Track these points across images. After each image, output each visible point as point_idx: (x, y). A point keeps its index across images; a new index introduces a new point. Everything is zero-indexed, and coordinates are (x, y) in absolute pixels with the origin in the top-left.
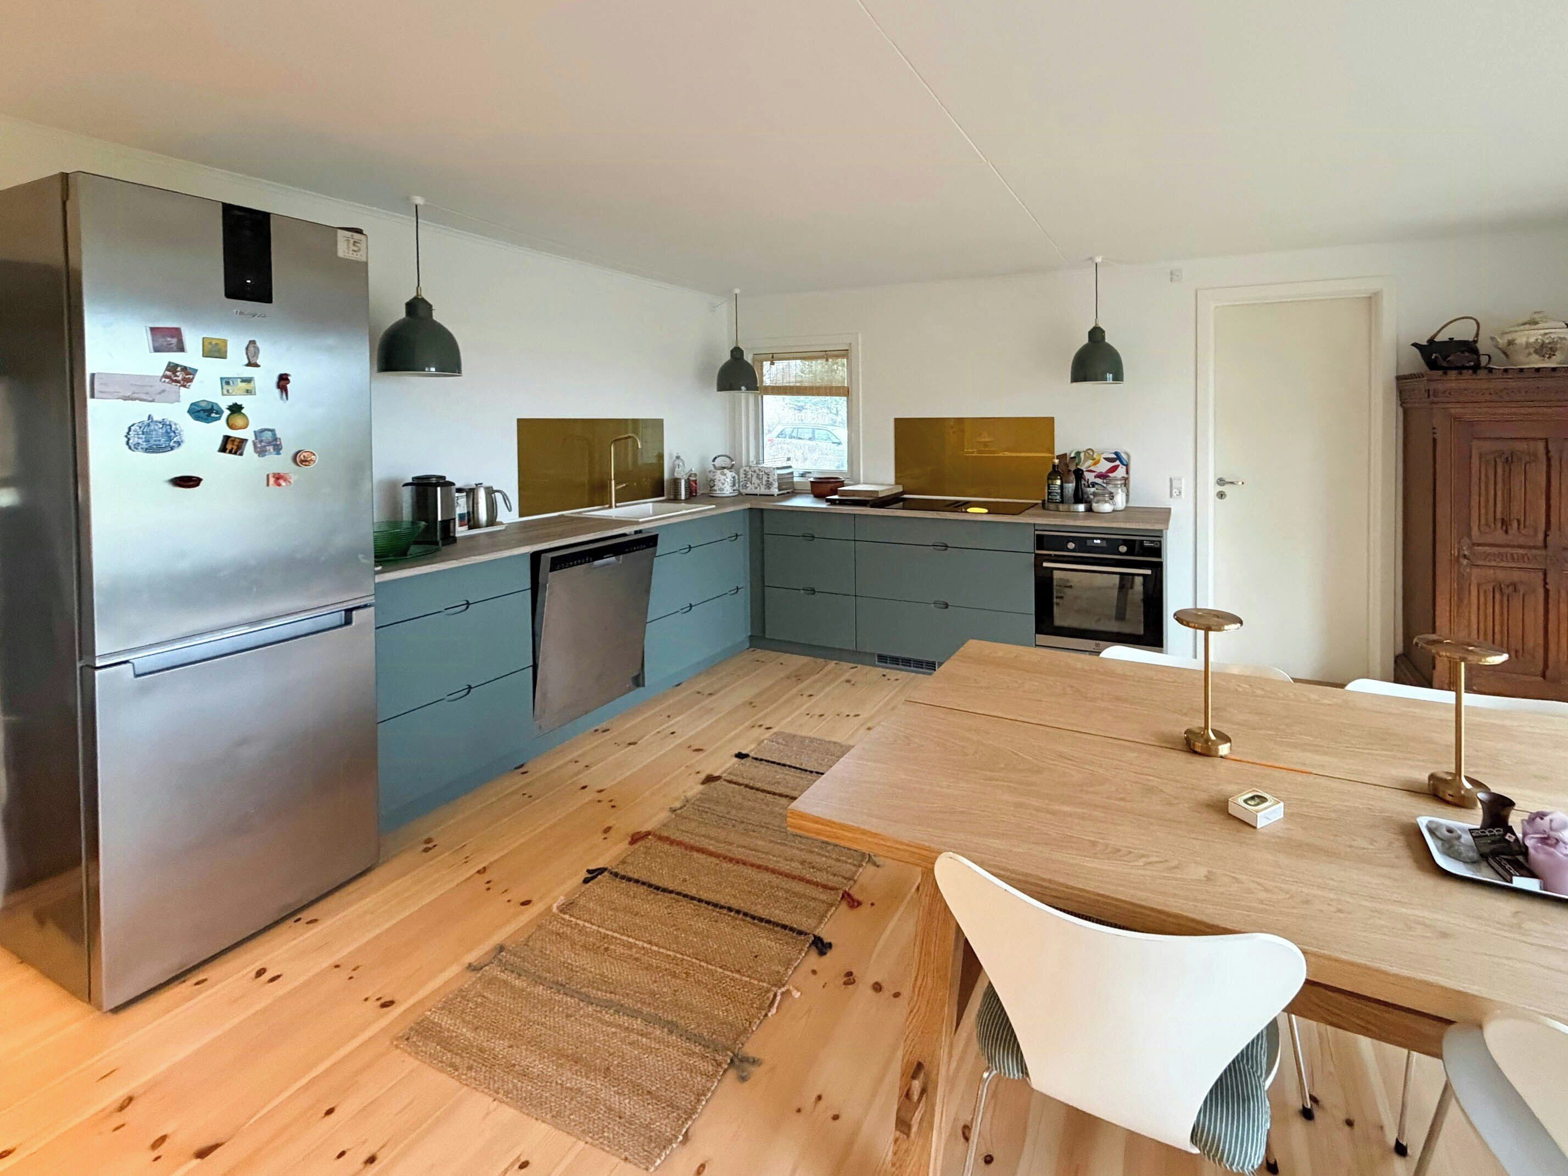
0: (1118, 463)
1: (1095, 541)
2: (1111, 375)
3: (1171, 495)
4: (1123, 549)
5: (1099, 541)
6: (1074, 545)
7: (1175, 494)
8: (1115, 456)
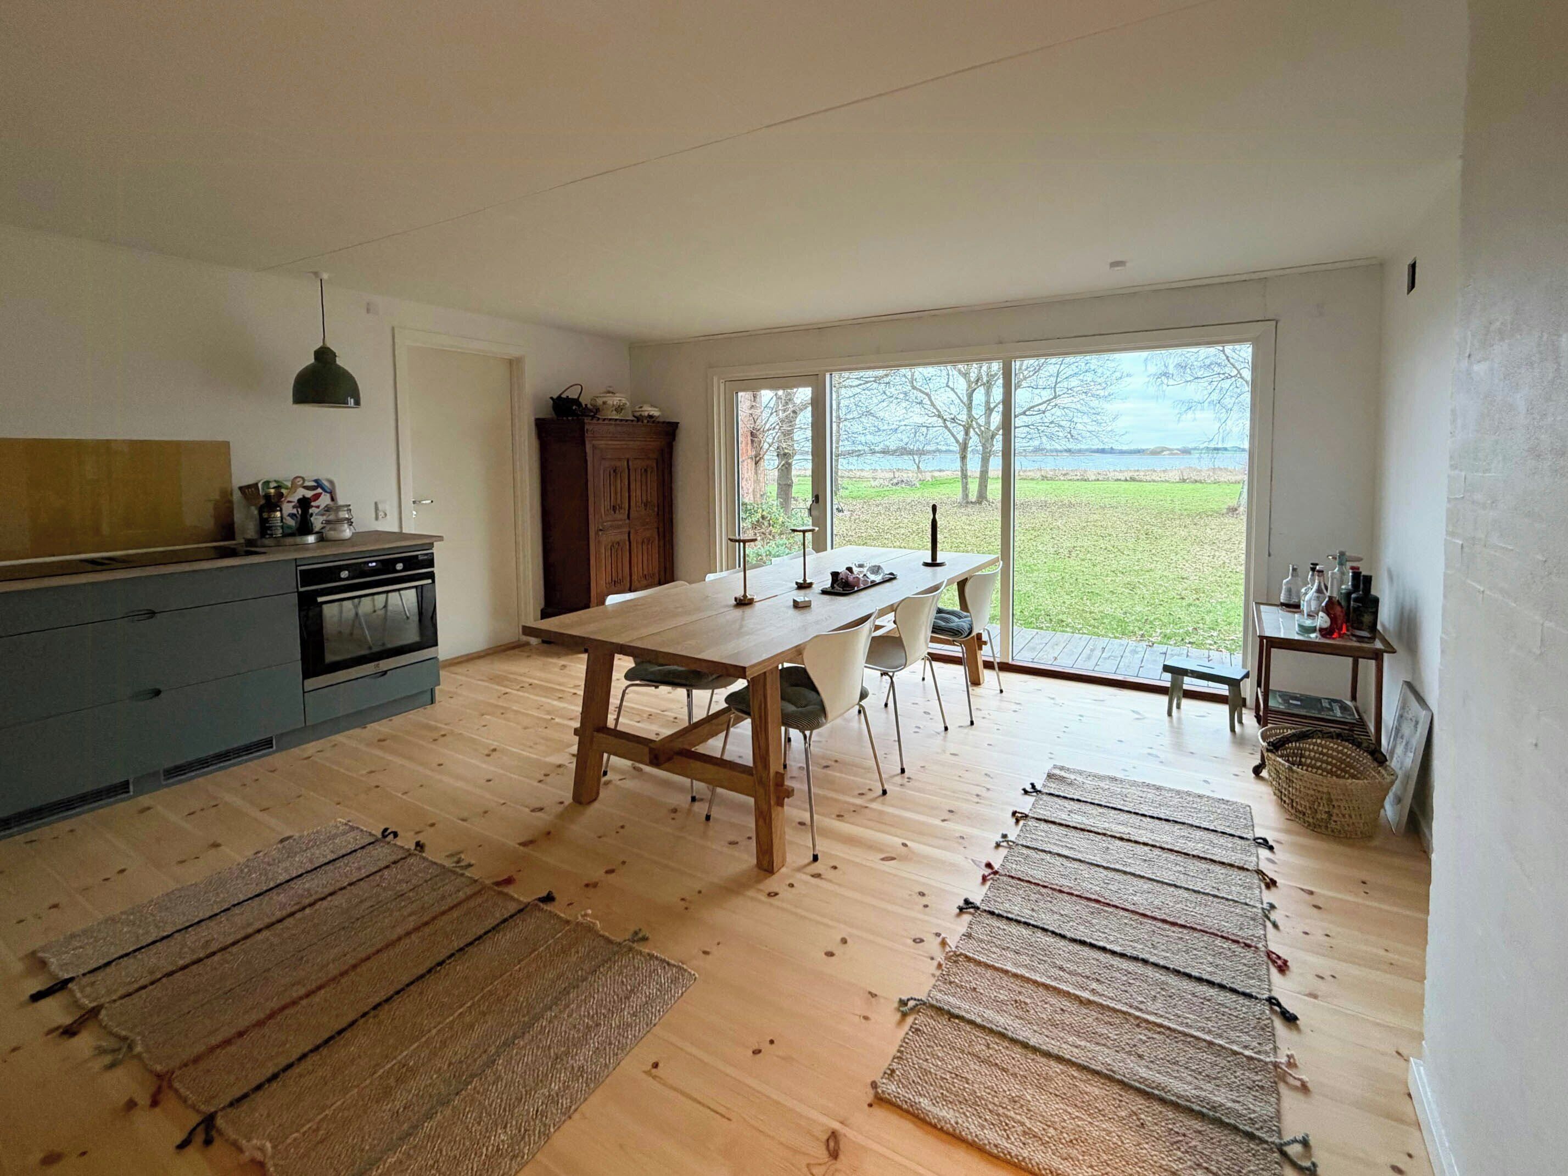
0: (319, 490)
1: (370, 565)
2: (352, 400)
3: (377, 518)
4: (400, 566)
5: (374, 564)
6: (347, 572)
7: (380, 517)
8: (314, 484)
